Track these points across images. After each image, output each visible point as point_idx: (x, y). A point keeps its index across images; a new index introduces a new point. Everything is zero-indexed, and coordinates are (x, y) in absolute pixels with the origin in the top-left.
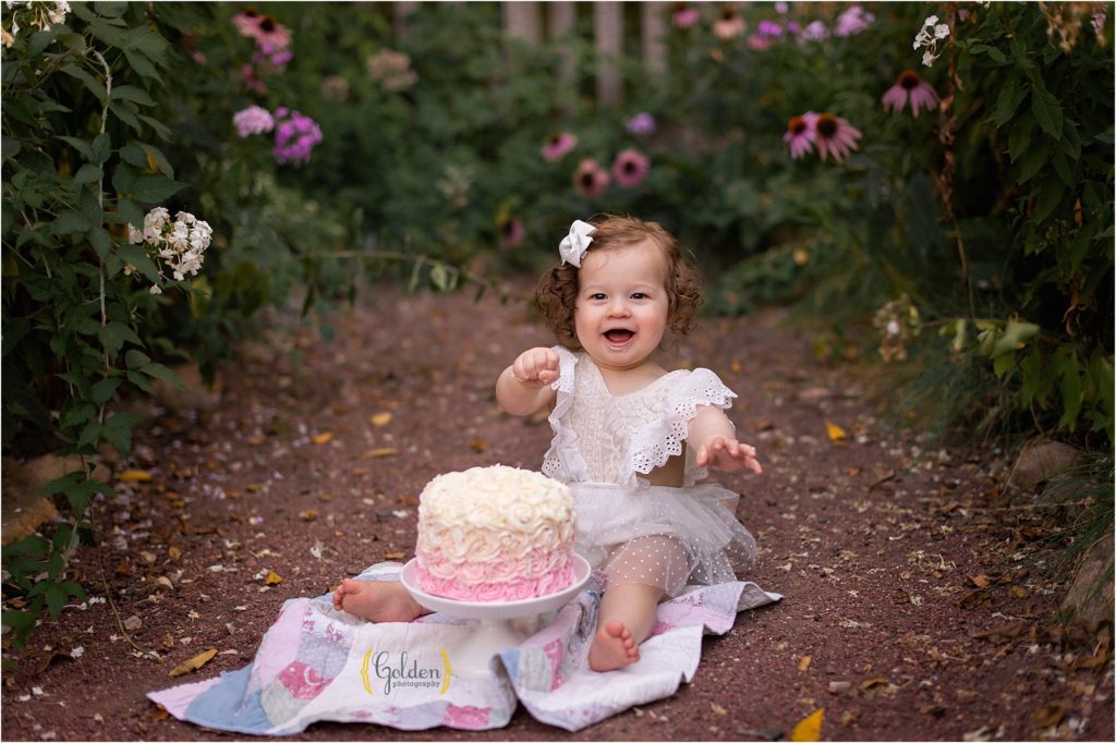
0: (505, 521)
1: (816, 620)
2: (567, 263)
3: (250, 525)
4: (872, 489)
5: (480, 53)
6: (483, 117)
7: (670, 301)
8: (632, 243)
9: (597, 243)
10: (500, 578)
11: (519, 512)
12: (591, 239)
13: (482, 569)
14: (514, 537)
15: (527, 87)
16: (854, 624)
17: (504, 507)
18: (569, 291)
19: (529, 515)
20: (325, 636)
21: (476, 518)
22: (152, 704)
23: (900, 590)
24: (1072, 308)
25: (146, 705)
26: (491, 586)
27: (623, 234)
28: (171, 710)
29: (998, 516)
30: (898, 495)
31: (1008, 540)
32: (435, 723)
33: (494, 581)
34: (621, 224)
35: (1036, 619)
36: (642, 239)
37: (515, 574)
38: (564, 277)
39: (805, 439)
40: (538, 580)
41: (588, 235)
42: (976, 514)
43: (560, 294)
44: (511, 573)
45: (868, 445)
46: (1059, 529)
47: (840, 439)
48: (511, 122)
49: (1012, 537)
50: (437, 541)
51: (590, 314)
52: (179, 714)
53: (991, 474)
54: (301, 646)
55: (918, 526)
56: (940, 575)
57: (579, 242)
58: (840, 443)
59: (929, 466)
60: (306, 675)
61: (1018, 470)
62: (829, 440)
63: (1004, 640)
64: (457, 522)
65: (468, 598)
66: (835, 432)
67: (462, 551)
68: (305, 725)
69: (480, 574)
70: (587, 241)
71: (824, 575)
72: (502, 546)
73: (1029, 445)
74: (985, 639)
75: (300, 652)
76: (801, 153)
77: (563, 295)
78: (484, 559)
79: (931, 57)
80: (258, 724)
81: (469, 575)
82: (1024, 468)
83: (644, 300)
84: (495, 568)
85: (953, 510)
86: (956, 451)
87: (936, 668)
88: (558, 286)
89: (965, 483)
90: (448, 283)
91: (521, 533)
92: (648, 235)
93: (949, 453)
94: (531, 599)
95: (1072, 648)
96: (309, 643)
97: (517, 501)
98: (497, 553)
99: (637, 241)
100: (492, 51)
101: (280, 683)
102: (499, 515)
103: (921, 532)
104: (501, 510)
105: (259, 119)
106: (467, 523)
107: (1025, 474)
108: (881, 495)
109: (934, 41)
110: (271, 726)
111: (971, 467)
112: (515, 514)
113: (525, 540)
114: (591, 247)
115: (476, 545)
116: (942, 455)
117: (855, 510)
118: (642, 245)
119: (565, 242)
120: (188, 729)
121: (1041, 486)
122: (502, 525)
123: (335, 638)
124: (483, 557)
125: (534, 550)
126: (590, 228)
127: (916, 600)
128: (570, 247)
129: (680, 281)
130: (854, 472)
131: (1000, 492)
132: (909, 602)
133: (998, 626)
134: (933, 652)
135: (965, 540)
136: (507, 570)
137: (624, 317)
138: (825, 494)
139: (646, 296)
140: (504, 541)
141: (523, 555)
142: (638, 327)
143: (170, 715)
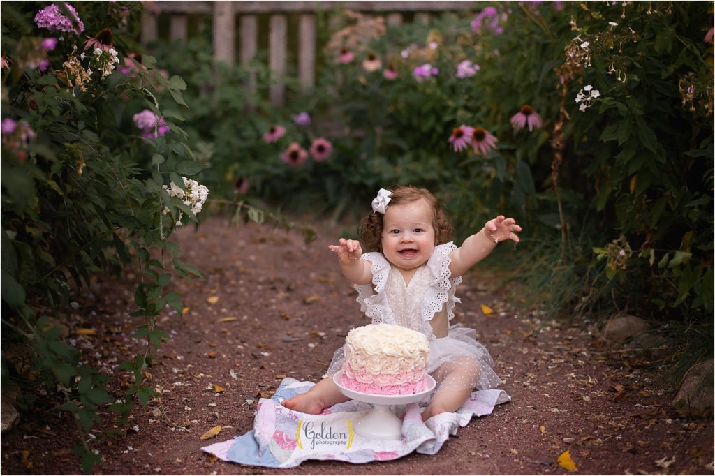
0: (402, 352)
1: (534, 408)
2: (377, 212)
3: (178, 360)
4: (525, 341)
5: (198, 69)
6: (202, 111)
7: (435, 232)
8: (412, 201)
9: (394, 201)
10: (398, 383)
11: (409, 347)
12: (390, 199)
13: (389, 377)
14: (406, 360)
15: (229, 93)
16: (556, 410)
17: (401, 345)
18: (378, 228)
19: (413, 349)
20: (288, 416)
21: (386, 350)
22: (205, 453)
23: (573, 393)
24: (646, 242)
25: (201, 454)
26: (393, 387)
27: (408, 195)
28: (218, 455)
29: (607, 356)
30: (540, 344)
31: (621, 368)
32: (370, 459)
33: (394, 385)
34: (408, 190)
35: (661, 407)
36: (419, 198)
37: (406, 381)
38: (376, 220)
39: (470, 313)
40: (415, 384)
41: (388, 197)
42: (593, 355)
43: (373, 229)
44: (403, 380)
45: (507, 317)
46: (648, 362)
47: (491, 314)
48: (219, 114)
49: (624, 366)
50: (363, 363)
51: (391, 240)
52: (224, 458)
53: (590, 333)
54: (276, 422)
55: (563, 361)
56: (591, 386)
57: (383, 200)
58: (491, 316)
59: (548, 329)
60: (284, 437)
61: (608, 331)
62: (485, 315)
63: (649, 417)
64: (376, 353)
65: (379, 394)
66: (487, 310)
67: (378, 368)
68: (299, 463)
69: (388, 381)
70: (388, 200)
71: (525, 386)
72: (400, 365)
73: (613, 317)
74: (639, 416)
75: (276, 426)
76: (461, 148)
77: (375, 230)
78: (390, 373)
79: (585, 107)
80: (273, 462)
81: (381, 381)
82: (612, 329)
83: (421, 233)
84: (396, 377)
85: (578, 353)
86: (562, 321)
87: (618, 431)
88: (372, 225)
89: (575, 338)
90: (259, 219)
91: (410, 358)
92: (422, 196)
93: (557, 322)
94: (411, 395)
95: (693, 420)
96: (280, 421)
97: (407, 341)
98: (398, 369)
99: (416, 200)
100: (205, 68)
101: (274, 442)
102: (399, 349)
103: (566, 364)
104: (400, 347)
105: (150, 118)
106: (382, 353)
107: (614, 333)
108: (530, 344)
109: (589, 99)
110: (280, 463)
111: (574, 330)
112: (407, 348)
113: (412, 362)
114: (390, 203)
115: (387, 365)
116: (554, 323)
117: (521, 353)
118: (419, 201)
119: (375, 201)
120: (232, 466)
121: (628, 340)
122: (401, 354)
123: (294, 418)
124: (390, 371)
125: (415, 368)
126: (389, 193)
127: (586, 398)
128: (378, 204)
129: (441, 221)
130: (509, 332)
131: (600, 343)
132: (582, 399)
133: (640, 411)
134: (612, 423)
135: (594, 368)
136: (401, 379)
137: (411, 242)
138: (499, 344)
139: (422, 230)
140: (401, 363)
141: (410, 370)
142: (418, 247)
143: (219, 459)
